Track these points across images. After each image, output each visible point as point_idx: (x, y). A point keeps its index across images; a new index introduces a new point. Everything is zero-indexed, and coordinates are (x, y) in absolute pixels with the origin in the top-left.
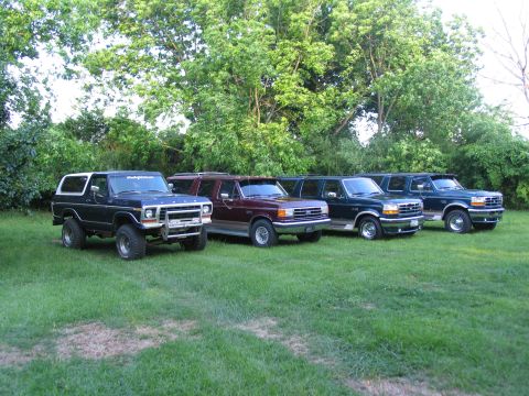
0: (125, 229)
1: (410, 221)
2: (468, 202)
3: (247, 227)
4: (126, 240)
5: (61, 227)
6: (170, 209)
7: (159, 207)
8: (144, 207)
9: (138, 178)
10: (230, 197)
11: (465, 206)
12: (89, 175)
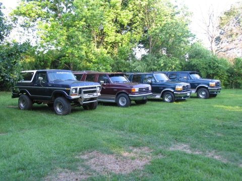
0: (60, 99)
1: (187, 94)
2: (208, 85)
3: (114, 98)
4: (60, 105)
5: (17, 99)
6: (84, 88)
7: (78, 87)
8: (72, 88)
9: (62, 73)
10: (104, 83)
11: (207, 86)
12: (35, 71)
